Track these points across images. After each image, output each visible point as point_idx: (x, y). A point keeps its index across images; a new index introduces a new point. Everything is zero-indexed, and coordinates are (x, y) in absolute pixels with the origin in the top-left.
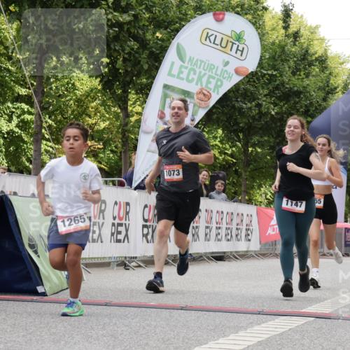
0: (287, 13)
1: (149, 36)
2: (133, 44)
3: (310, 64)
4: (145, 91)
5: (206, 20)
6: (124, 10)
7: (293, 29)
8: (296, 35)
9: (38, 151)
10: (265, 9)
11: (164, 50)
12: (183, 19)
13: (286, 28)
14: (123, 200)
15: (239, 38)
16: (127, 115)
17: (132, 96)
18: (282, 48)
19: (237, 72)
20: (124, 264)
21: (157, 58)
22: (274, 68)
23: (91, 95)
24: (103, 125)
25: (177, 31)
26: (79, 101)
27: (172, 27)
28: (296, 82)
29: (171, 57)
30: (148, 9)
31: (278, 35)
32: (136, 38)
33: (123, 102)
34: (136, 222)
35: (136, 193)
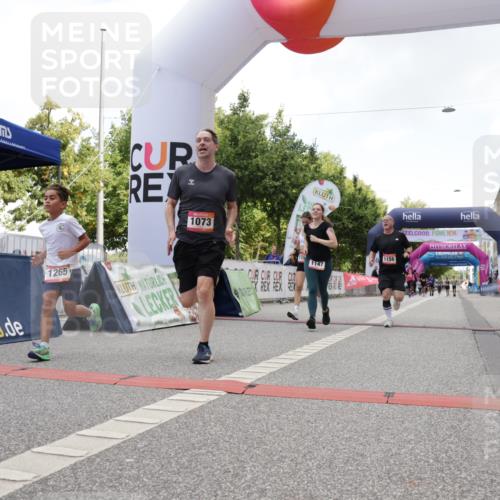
0: (355, 180)
1: (289, 191)
2: (282, 196)
3: (367, 203)
4: (288, 218)
5: (315, 185)
6: (278, 180)
7: (358, 187)
8: (360, 190)
9: (237, 247)
10: (345, 178)
11: (297, 198)
12: (306, 183)
13: (355, 186)
14: (278, 270)
15: (330, 192)
16: (280, 230)
17: (282, 221)
18: (354, 195)
19: (330, 208)
20: (280, 301)
21: (293, 202)
22: (350, 205)
23: (261, 220)
24: (268, 235)
25: (302, 189)
26: (256, 223)
27: (300, 187)
28: (361, 212)
29: (300, 201)
30: (289, 179)
31: (350, 190)
32: (283, 193)
33: (277, 223)
34: (285, 281)
35: (285, 267)
